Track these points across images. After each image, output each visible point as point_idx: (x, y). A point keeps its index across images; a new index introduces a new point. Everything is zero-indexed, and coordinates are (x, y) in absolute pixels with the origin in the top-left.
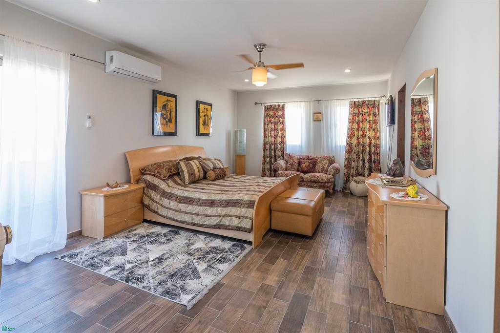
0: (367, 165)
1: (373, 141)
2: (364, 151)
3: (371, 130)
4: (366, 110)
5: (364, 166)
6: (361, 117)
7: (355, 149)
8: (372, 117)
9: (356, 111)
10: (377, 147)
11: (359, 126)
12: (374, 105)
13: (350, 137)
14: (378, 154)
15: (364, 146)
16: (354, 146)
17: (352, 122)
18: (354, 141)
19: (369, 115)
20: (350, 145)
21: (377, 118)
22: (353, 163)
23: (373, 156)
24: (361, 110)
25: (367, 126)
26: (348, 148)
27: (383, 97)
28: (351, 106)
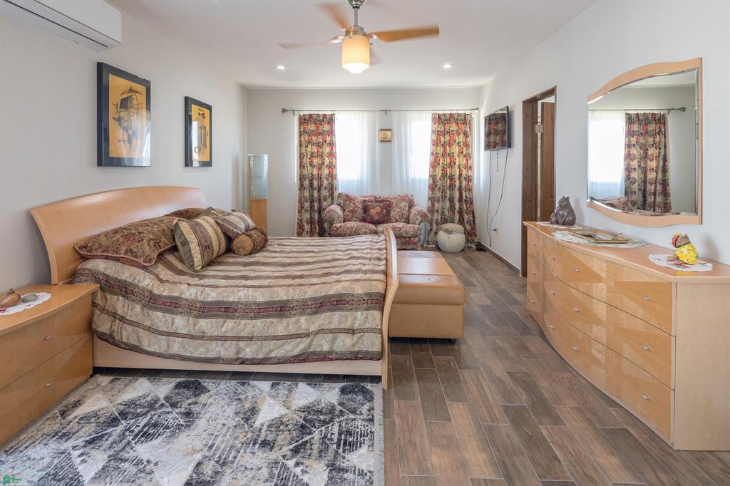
0: (457, 206)
1: (464, 172)
2: (452, 187)
3: (461, 157)
4: (454, 127)
5: (452, 208)
6: (447, 138)
7: (439, 183)
8: (461, 138)
9: (441, 128)
10: (469, 179)
11: (445, 150)
12: (465, 120)
13: (434, 166)
14: (470, 190)
15: (451, 178)
16: (438, 178)
17: (435, 143)
18: (439, 172)
19: (458, 134)
20: (433, 177)
21: (469, 139)
22: (436, 204)
23: (464, 193)
24: (447, 127)
25: (455, 149)
26: (431, 182)
27: (476, 109)
28: (434, 120)
